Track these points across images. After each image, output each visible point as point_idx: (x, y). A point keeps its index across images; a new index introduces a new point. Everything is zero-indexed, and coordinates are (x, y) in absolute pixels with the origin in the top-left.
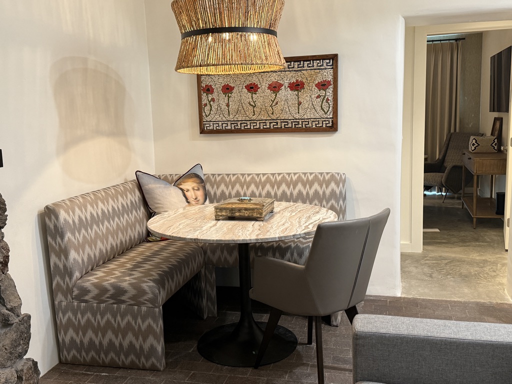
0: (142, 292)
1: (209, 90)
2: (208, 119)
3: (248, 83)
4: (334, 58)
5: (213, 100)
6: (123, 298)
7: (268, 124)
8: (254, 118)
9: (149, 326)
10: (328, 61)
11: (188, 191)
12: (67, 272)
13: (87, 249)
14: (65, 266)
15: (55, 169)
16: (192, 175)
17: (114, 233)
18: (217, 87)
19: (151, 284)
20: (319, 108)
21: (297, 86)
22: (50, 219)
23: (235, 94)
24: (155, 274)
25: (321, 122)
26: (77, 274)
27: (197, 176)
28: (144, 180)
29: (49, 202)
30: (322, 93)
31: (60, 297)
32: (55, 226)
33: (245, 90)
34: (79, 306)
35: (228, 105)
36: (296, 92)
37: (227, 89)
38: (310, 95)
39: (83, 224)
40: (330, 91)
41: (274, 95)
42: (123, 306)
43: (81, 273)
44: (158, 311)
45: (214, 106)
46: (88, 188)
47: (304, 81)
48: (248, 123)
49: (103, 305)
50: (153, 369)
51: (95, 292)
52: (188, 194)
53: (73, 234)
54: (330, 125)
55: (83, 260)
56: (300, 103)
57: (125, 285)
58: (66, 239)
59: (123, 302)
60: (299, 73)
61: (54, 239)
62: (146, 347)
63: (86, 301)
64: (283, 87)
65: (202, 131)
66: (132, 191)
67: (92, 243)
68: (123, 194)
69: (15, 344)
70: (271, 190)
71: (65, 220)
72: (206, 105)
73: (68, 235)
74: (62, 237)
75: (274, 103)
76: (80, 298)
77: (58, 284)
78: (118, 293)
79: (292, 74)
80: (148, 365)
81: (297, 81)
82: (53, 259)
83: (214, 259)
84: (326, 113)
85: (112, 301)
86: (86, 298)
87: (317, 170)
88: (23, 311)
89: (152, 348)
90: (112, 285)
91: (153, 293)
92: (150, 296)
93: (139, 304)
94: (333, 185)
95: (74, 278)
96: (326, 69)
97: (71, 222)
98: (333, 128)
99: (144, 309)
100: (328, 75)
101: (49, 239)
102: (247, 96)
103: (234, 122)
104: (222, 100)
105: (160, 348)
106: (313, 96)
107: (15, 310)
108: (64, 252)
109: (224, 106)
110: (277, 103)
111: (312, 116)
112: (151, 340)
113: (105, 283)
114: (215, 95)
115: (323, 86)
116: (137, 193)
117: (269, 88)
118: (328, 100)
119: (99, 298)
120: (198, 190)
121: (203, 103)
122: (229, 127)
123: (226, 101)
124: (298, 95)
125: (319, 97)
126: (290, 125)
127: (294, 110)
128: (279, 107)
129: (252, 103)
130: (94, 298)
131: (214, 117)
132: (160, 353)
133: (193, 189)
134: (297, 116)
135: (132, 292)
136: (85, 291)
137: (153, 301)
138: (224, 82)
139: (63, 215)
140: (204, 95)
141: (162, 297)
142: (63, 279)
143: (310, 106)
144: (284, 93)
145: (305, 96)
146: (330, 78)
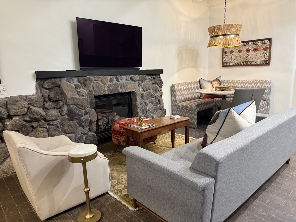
0: (192, 107)
1: (226, 52)
2: (225, 62)
3: (239, 49)
4: (270, 39)
5: (227, 55)
6: (188, 109)
7: (245, 63)
8: (240, 61)
9: (193, 116)
10: (268, 40)
11: (214, 84)
12: (176, 101)
13: (181, 96)
14: (175, 100)
15: (176, 76)
16: (217, 80)
17: (189, 94)
18: (229, 51)
19: (195, 106)
20: (263, 57)
21: (256, 50)
22: (173, 88)
23: (234, 53)
24: (196, 104)
25: (264, 62)
26: (178, 102)
27: (218, 80)
28: (201, 81)
29: (173, 84)
30: (265, 52)
31: (174, 107)
32: (174, 89)
33: (238, 52)
34: (178, 110)
35: (232, 57)
36: (255, 52)
37: (232, 52)
38: (260, 53)
39: (181, 90)
40: (268, 51)
41: (247, 53)
42: (187, 111)
43: (179, 102)
44: (196, 113)
45: (227, 57)
46: (184, 82)
47: (259, 48)
48: (238, 63)
49: (183, 110)
50: (194, 128)
51: (181, 107)
52: (213, 85)
53: (178, 92)
54: (267, 63)
55: (180, 99)
56: (256, 56)
57: (188, 105)
58: (176, 93)
59: (188, 110)
60: (257, 45)
61: (173, 93)
62: (192, 122)
63: (179, 109)
64: (251, 50)
65: (223, 66)
66: (197, 84)
67: (183, 95)
68: (194, 84)
69: (162, 114)
70: (243, 85)
71: (176, 88)
72: (225, 57)
73: (177, 92)
74: (175, 92)
75: (247, 56)
76: (178, 108)
77: (173, 104)
78: (187, 107)
79: (255, 46)
80: (192, 127)
81: (256, 48)
82: (173, 98)
83: (218, 105)
84: (266, 59)
85: (185, 109)
86: (179, 108)
87: (260, 79)
88: (165, 108)
89: (194, 122)
90: (185, 105)
91: (195, 108)
92: (194, 109)
93: (191, 111)
94: (265, 84)
95: (177, 103)
96: (267, 43)
97: (178, 89)
98: (268, 64)
99: (192, 112)
100: (268, 45)
101: (172, 93)
102: (238, 53)
103: (233, 63)
104: (230, 55)
105: (196, 122)
106: (261, 53)
107: (163, 106)
108: (175, 96)
109: (230, 58)
110: (248, 56)
111: (261, 60)
112: (193, 120)
113: (184, 105)
114: (228, 54)
115: (265, 49)
116: (199, 84)
117: (246, 51)
118: (267, 54)
119: (182, 108)
120: (218, 84)
121: (224, 57)
122: (232, 64)
123: (231, 56)
124: (256, 53)
125: (263, 53)
126: (252, 63)
127: (254, 58)
128: (249, 57)
129: (240, 56)
130: (181, 108)
131: (227, 61)
132: (195, 124)
133: (216, 84)
134: (255, 60)
135: (190, 107)
136: (179, 106)
137: (195, 110)
138: (231, 49)
139: (176, 87)
140: (224, 54)
141: (197, 110)
142: (175, 103)
143: (261, 56)
144: (252, 52)
145: (258, 53)
146: (268, 46)
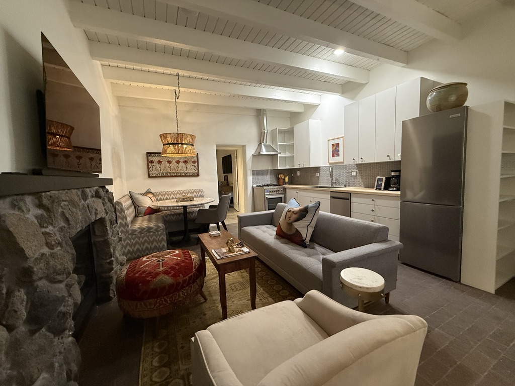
0: (158, 227)
1: (152, 162)
2: (152, 172)
3: (168, 160)
5: (154, 165)
6: (151, 230)
7: (176, 174)
8: (170, 172)
9: (162, 238)
14: (125, 223)
16: (150, 192)
18: (155, 161)
20: (193, 169)
21: (185, 162)
23: (163, 164)
25: (194, 174)
26: (130, 225)
30: (194, 164)
33: (167, 163)
34: (132, 237)
35: (160, 168)
36: (185, 164)
37: (160, 162)
38: (190, 165)
40: (196, 164)
41: (177, 165)
44: (165, 232)
45: (154, 168)
47: (188, 160)
48: (168, 174)
51: (139, 230)
56: (187, 167)
57: (151, 226)
61: (121, 213)
63: (135, 235)
64: (181, 162)
65: (150, 177)
66: (128, 199)
72: (150, 167)
73: (126, 211)
75: (178, 167)
76: (132, 234)
77: (122, 230)
78: (149, 229)
79: (184, 158)
81: (186, 160)
82: (120, 220)
84: (195, 171)
85: (147, 232)
86: (135, 233)
87: (194, 188)
90: (146, 227)
92: (161, 228)
94: (200, 193)
95: (129, 227)
96: (195, 157)
98: (198, 175)
99: (160, 233)
101: (118, 214)
102: (167, 165)
103: (162, 173)
104: (158, 166)
108: (125, 218)
109: (158, 168)
111: (191, 172)
113: (143, 227)
115: (194, 162)
117: (176, 162)
118: (196, 167)
122: (160, 175)
125: (193, 166)
126: (183, 174)
127: (185, 169)
128: (180, 168)
129: (169, 167)
130: (138, 233)
131: (154, 172)
134: (186, 172)
135: (155, 228)
136: (134, 231)
137: (163, 230)
138: (157, 159)
139: (123, 204)
140: (150, 164)
142: (125, 228)
143: (190, 168)
144: (181, 164)
145: (188, 165)
146: (196, 160)
